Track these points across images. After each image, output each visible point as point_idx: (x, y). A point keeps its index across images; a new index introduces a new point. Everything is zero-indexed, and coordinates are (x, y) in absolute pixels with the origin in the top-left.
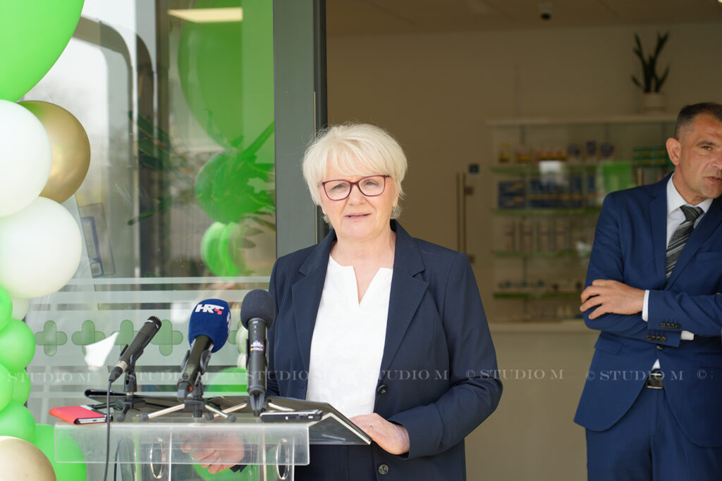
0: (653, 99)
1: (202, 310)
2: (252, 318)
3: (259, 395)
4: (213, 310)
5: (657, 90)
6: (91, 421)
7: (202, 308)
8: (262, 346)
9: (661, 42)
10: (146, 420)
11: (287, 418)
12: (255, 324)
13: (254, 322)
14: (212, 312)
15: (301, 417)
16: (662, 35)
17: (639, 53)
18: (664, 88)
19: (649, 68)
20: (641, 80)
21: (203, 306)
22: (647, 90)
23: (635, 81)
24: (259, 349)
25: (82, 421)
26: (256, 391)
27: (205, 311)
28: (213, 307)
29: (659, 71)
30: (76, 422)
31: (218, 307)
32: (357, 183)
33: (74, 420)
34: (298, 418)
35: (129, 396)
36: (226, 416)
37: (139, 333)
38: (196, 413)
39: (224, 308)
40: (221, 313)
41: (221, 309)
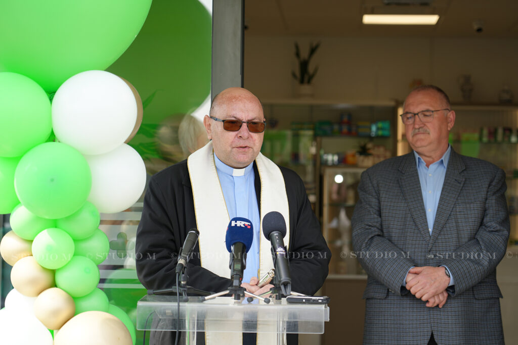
0: (306, 89)
1: (236, 225)
2: (273, 231)
3: (286, 285)
4: (244, 225)
5: (309, 82)
8: (284, 250)
9: (313, 51)
10: (203, 301)
11: (304, 301)
12: (277, 236)
13: (275, 234)
14: (244, 226)
15: (314, 300)
16: (314, 44)
17: (298, 54)
18: (314, 81)
19: (304, 65)
20: (298, 73)
21: (236, 222)
22: (302, 82)
23: (294, 75)
24: (281, 253)
26: (285, 282)
27: (238, 225)
28: (243, 223)
29: (311, 69)
31: (247, 223)
34: (311, 301)
35: (184, 284)
36: (263, 299)
37: (187, 240)
38: (236, 297)
39: (250, 224)
40: (249, 227)
41: (248, 225)
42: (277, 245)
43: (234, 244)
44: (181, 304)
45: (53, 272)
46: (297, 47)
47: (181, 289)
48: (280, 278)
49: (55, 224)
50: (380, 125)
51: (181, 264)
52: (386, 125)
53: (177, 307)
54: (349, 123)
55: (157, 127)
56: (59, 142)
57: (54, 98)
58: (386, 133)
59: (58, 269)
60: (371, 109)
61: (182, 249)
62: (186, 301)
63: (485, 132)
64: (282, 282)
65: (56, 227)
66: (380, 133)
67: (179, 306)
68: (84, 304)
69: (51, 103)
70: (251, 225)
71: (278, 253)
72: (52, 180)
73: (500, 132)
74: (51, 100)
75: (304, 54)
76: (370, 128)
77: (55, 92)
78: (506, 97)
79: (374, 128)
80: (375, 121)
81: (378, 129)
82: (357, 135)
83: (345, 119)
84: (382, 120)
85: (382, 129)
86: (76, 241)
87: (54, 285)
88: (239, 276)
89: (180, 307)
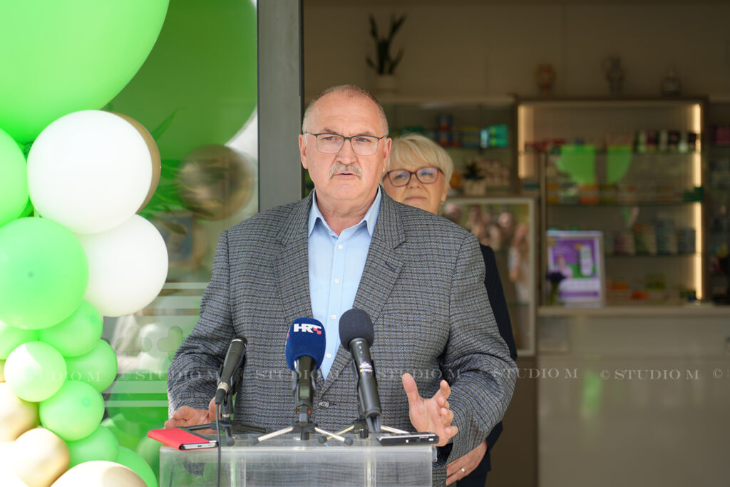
0: (387, 81)
1: (300, 330)
2: (355, 338)
3: (375, 417)
4: (312, 329)
5: (391, 72)
6: (195, 446)
7: (300, 328)
8: (370, 367)
9: (395, 27)
10: (256, 443)
11: (407, 441)
12: (360, 344)
13: (358, 343)
14: (312, 332)
15: (422, 439)
16: (397, 18)
17: (374, 33)
18: (398, 69)
19: (383, 48)
20: (375, 59)
21: (300, 325)
22: (381, 71)
23: (369, 62)
24: (367, 370)
25: (187, 447)
26: (373, 414)
27: (304, 330)
28: (311, 326)
29: (393, 52)
30: (181, 448)
31: (316, 327)
32: (415, 173)
33: (178, 447)
34: (418, 440)
36: (343, 439)
37: (230, 353)
38: (303, 436)
39: (320, 328)
40: (319, 333)
41: (318, 329)
42: (360, 359)
43: (299, 358)
44: (223, 449)
45: (37, 406)
46: (373, 22)
47: (223, 425)
48: (366, 407)
49: (37, 336)
50: (493, 130)
51: (222, 390)
52: (502, 130)
53: (217, 454)
54: (448, 129)
55: (179, 164)
56: (40, 217)
57: (31, 151)
58: (502, 142)
59: (43, 402)
60: (481, 108)
61: (223, 368)
62: (231, 444)
63: (643, 138)
64: (369, 413)
65: (39, 340)
66: (494, 142)
67: (220, 452)
68: (82, 450)
69: (26, 160)
70: (323, 330)
71: (361, 371)
72: (31, 275)
73: (664, 137)
74: (26, 153)
75: (384, 31)
76: (479, 136)
77: (32, 142)
78: (671, 87)
79: (484, 135)
80: (486, 126)
81: (490, 136)
82: (461, 145)
83: (444, 123)
84: (496, 123)
85: (496, 136)
86: (68, 359)
87: (37, 423)
88: (306, 407)
89: (222, 454)
